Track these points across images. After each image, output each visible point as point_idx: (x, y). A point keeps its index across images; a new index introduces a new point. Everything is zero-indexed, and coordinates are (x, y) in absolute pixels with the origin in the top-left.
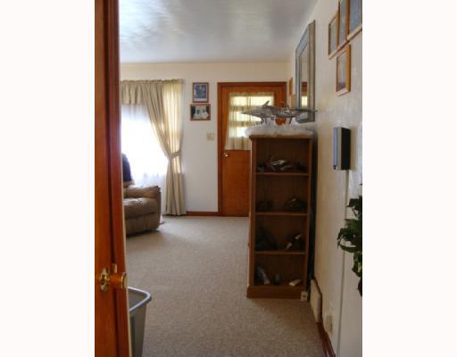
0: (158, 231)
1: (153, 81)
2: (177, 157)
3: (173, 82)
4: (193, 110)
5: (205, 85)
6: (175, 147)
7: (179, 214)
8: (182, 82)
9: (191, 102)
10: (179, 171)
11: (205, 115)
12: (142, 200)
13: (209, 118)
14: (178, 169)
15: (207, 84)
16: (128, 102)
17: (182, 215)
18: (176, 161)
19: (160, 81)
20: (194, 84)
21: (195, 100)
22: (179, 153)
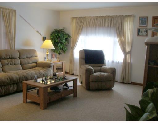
0: (112, 90)
1: (120, 16)
2: (129, 55)
3: (129, 16)
4: (139, 31)
5: (146, 18)
6: (128, 49)
7: (127, 83)
8: (134, 16)
9: (138, 27)
10: (129, 61)
11: (145, 34)
12: (105, 74)
13: (147, 35)
14: (129, 60)
15: (147, 17)
16: (107, 26)
17: (128, 84)
18: (128, 56)
19: (123, 16)
20: (140, 17)
21: (140, 25)
22: (130, 52)
